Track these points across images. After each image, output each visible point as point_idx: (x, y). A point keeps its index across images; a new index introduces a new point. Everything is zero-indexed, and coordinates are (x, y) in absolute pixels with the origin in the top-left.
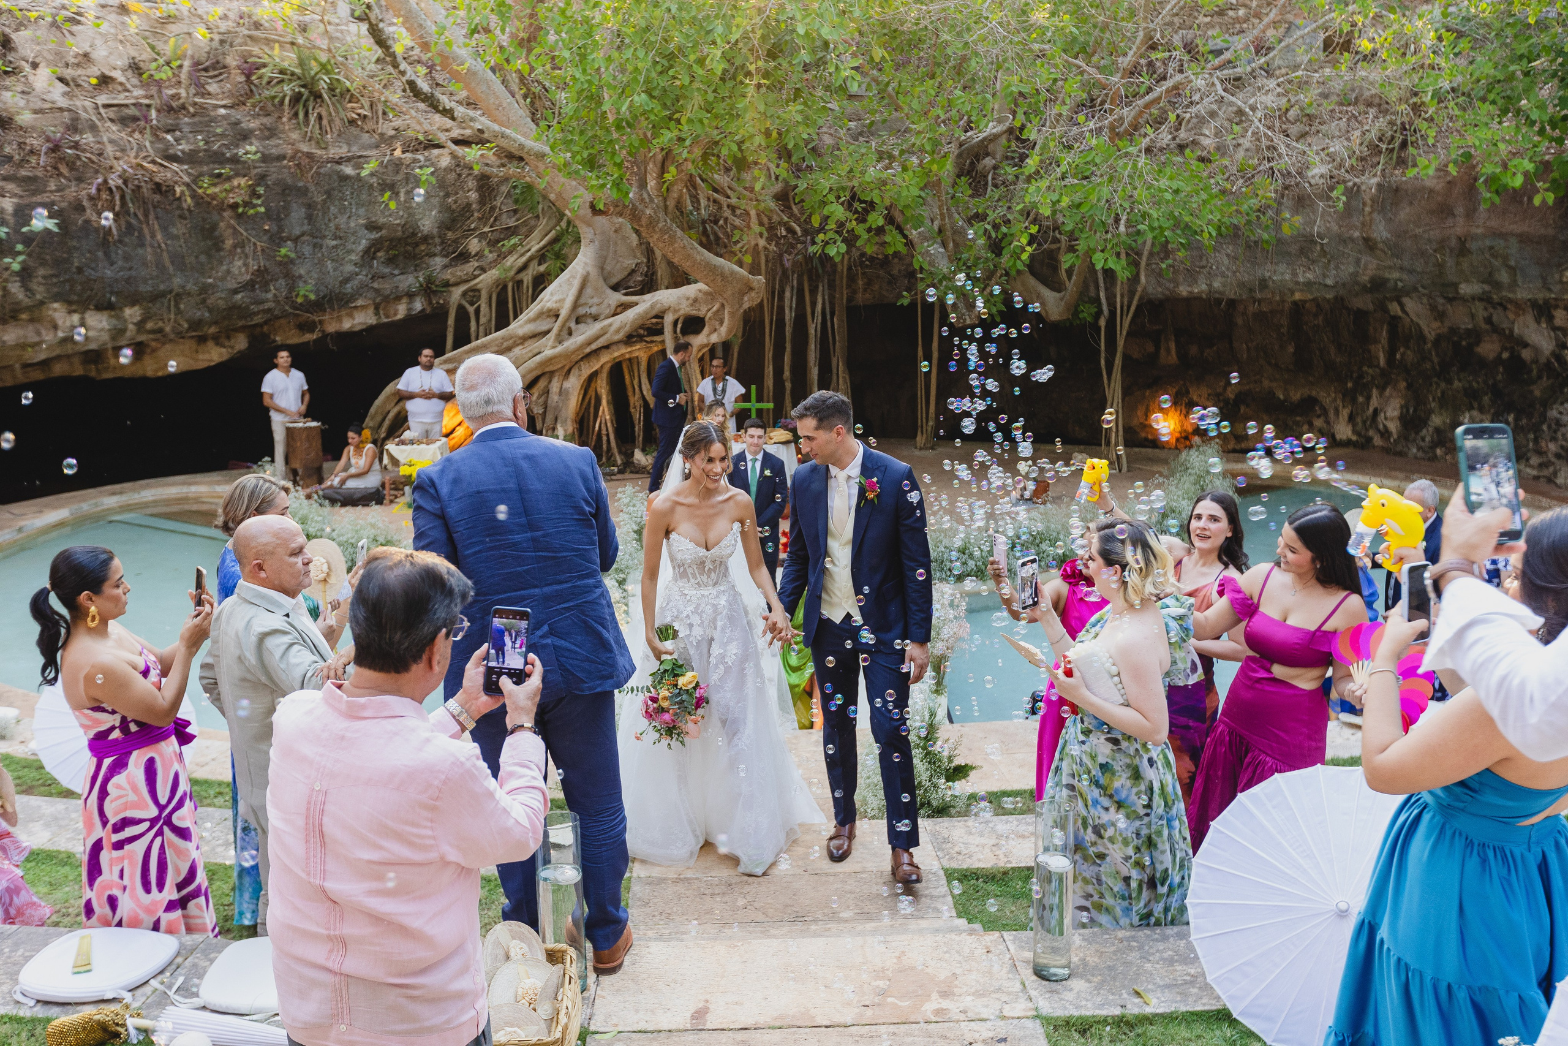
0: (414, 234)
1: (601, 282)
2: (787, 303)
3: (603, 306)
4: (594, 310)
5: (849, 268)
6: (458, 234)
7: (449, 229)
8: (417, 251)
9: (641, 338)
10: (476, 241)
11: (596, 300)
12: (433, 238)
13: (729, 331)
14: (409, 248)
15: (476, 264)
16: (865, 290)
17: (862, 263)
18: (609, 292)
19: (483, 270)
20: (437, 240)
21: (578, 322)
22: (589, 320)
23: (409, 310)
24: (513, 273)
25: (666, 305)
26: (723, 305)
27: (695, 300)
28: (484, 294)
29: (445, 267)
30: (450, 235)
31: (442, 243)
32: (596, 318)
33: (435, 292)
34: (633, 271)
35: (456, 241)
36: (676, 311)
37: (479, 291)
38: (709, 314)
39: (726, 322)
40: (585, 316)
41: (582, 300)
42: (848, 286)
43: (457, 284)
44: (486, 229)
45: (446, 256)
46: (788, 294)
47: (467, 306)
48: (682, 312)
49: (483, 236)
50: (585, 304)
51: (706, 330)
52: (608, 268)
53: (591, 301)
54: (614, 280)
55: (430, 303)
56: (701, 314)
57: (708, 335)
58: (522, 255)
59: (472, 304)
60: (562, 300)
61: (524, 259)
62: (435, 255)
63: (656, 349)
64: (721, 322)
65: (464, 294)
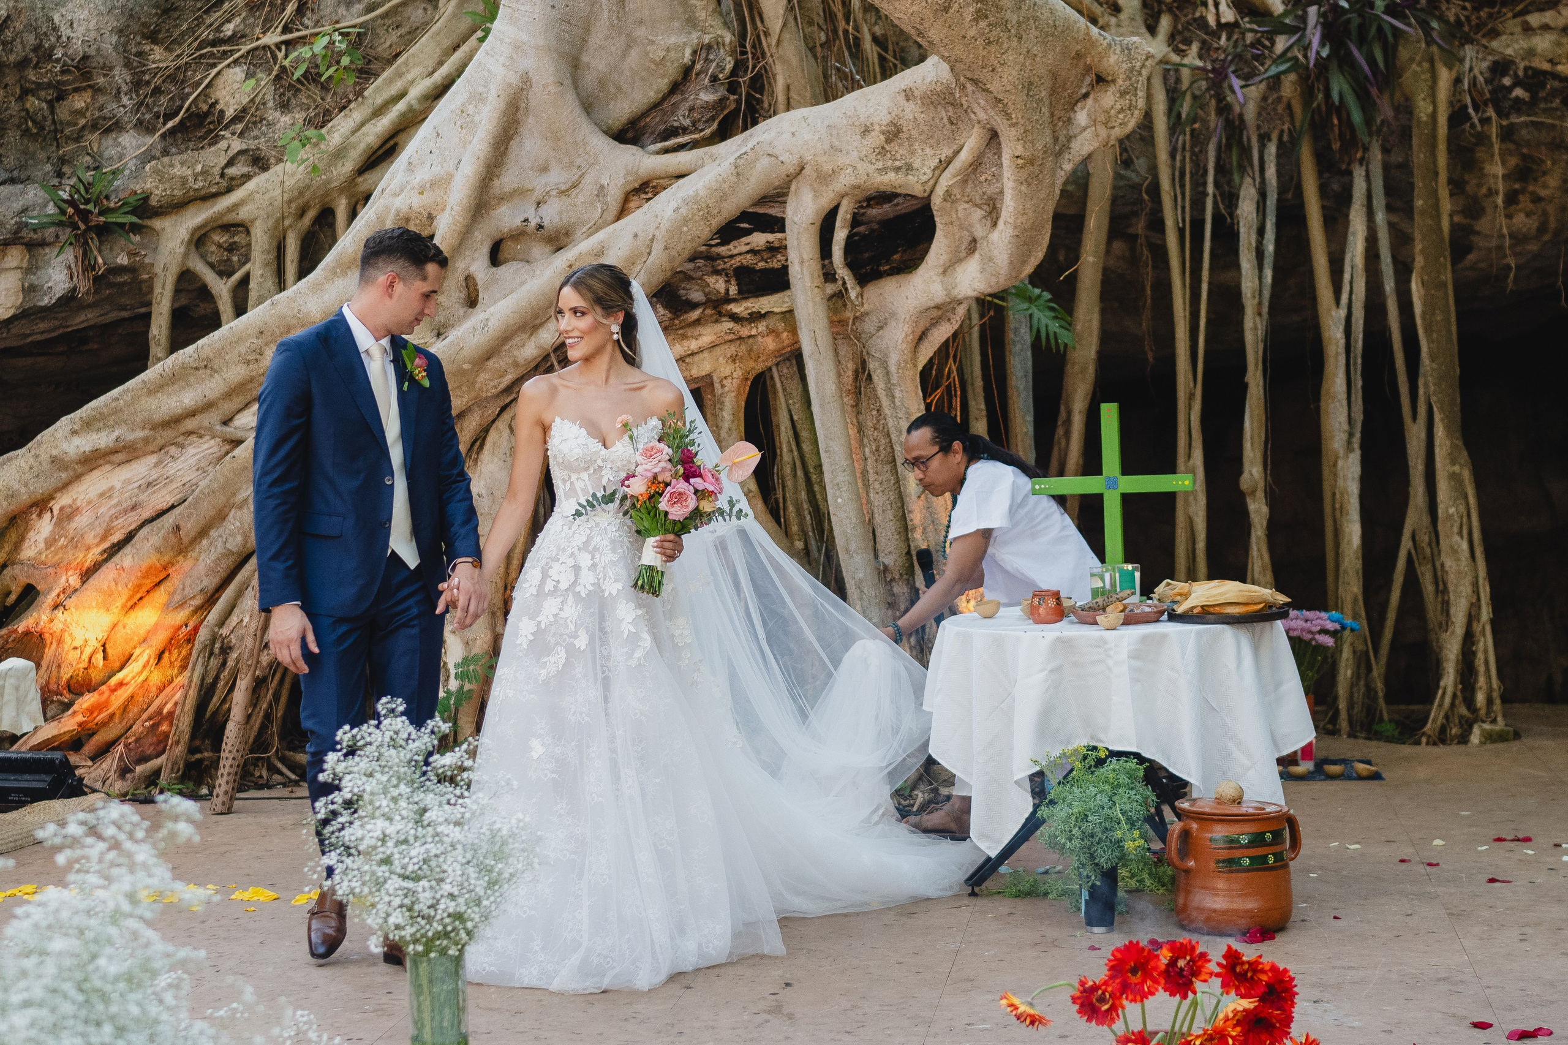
0: (43, 54)
1: (570, 110)
2: (1247, 237)
3: (581, 196)
4: (552, 214)
5: (1458, 117)
6: (186, 52)
7: (153, 37)
8: (63, 113)
9: (717, 305)
10: (238, 73)
11: (557, 177)
12: (107, 69)
13: (1023, 241)
14: (33, 103)
15: (237, 145)
16: (1511, 199)
17: (1499, 98)
18: (601, 144)
19: (260, 163)
20: (121, 76)
21: (496, 257)
22: (538, 250)
23: (30, 290)
24: (347, 166)
25: (790, 163)
26: (993, 137)
27: (893, 133)
28: (260, 241)
29: (148, 157)
30: (158, 57)
31: (137, 84)
32: (558, 240)
33: (104, 231)
34: (687, 71)
35: (176, 77)
36: (824, 178)
37: (242, 227)
38: (946, 180)
39: (1009, 206)
40: (518, 235)
41: (507, 180)
42: (1457, 186)
43: (176, 206)
44: (272, 38)
45: (150, 130)
46: (1246, 209)
47: (210, 277)
48: (845, 180)
49: (258, 59)
50: (520, 193)
51: (939, 249)
52: (597, 62)
53: (540, 184)
54: (621, 110)
55: (88, 266)
56: (914, 184)
57: (947, 269)
58: (379, 112)
59: (224, 272)
60: (440, 183)
61: (385, 123)
62: (115, 127)
63: (770, 343)
64: (993, 213)
65: (199, 240)
